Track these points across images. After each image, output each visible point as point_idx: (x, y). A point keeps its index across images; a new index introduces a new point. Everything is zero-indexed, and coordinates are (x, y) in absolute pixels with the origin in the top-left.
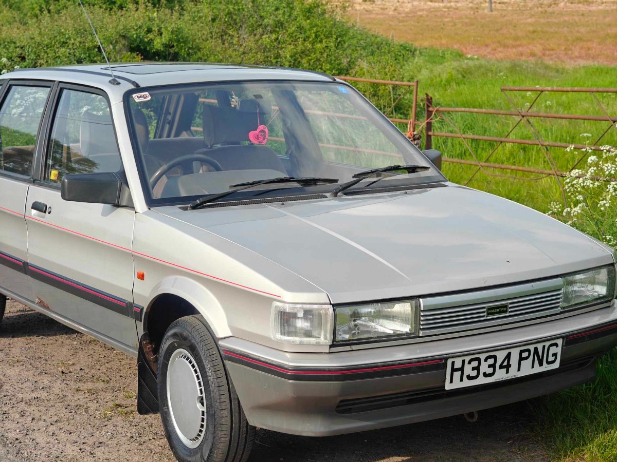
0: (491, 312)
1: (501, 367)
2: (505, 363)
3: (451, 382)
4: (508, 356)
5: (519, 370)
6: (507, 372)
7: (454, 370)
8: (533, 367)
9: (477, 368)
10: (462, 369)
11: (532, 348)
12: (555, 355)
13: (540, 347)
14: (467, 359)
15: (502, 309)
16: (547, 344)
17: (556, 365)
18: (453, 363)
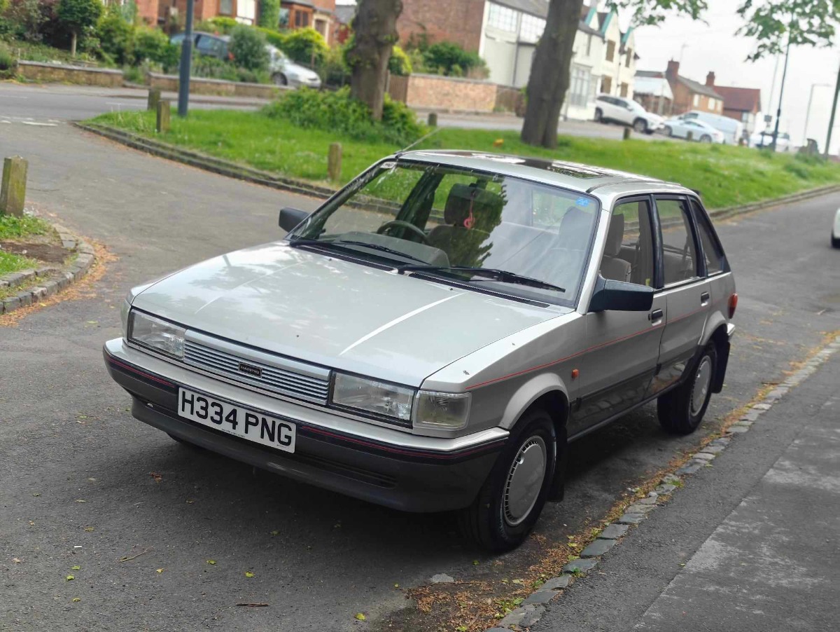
0: (243, 367)
1: (227, 419)
2: (231, 418)
3: (183, 410)
4: (234, 412)
5: (246, 432)
6: (234, 428)
7: (185, 401)
8: (262, 436)
9: (205, 409)
10: (192, 403)
11: (260, 417)
12: (289, 438)
13: (269, 421)
14: (196, 396)
15: (257, 372)
16: (278, 422)
17: (291, 449)
18: (184, 393)
